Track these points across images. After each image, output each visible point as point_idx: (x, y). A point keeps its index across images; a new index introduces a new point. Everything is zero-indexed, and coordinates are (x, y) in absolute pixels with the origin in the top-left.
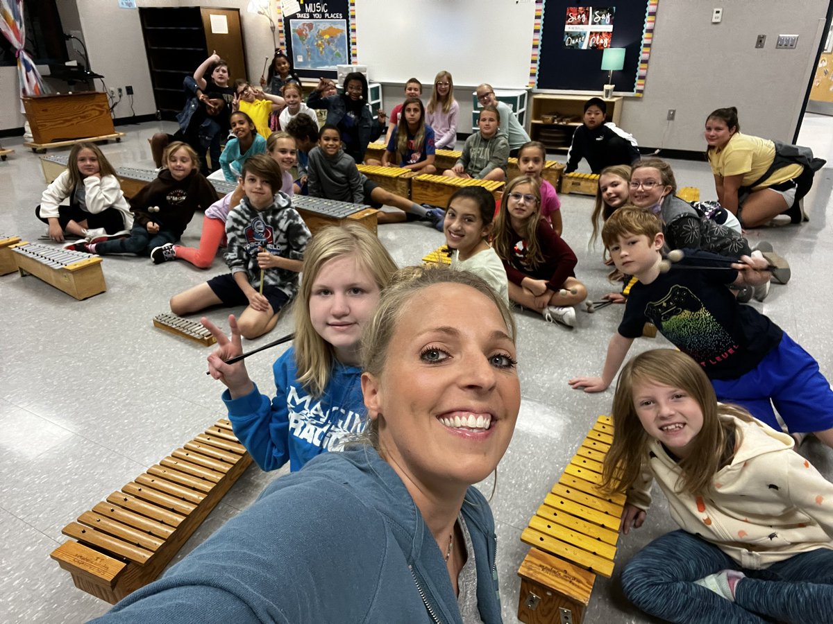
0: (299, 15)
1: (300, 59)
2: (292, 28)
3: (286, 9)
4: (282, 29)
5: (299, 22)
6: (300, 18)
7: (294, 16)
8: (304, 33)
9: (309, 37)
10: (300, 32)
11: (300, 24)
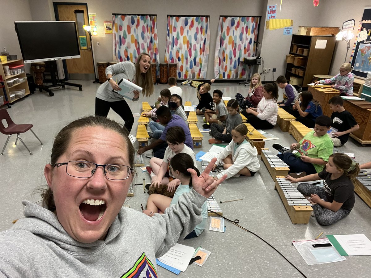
0: (366, 42)
1: (357, 65)
2: (359, 48)
3: (360, 38)
4: (355, 48)
5: (364, 45)
6: (365, 43)
7: (363, 42)
8: (365, 51)
9: (366, 54)
10: (362, 51)
11: (364, 47)
